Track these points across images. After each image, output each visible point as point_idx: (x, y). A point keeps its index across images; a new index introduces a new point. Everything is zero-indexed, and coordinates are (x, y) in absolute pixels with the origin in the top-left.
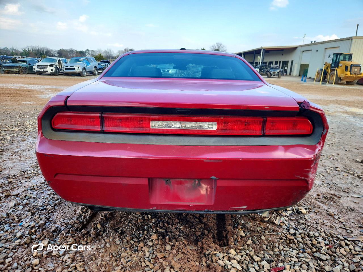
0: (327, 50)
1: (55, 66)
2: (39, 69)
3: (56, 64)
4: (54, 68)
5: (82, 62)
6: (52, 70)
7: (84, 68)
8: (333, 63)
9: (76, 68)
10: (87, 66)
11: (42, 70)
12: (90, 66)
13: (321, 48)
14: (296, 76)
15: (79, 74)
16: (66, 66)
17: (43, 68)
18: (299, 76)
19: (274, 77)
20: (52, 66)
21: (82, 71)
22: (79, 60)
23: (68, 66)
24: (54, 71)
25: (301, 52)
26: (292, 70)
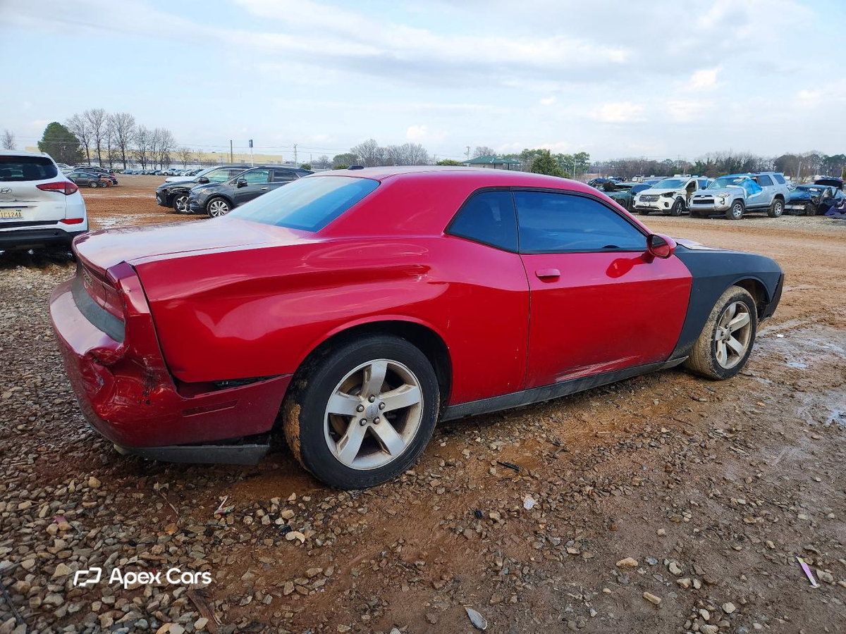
1: (675, 196)
2: (642, 204)
3: (682, 192)
4: (671, 201)
5: (739, 185)
6: (666, 204)
7: (741, 199)
9: (717, 200)
10: (749, 195)
11: (647, 204)
12: (759, 194)
15: (723, 214)
16: (696, 196)
17: (649, 201)
20: (669, 195)
21: (730, 206)
22: (734, 181)
23: (699, 196)
24: (670, 207)
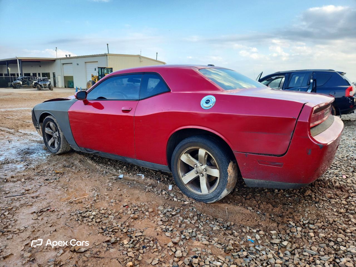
0: (87, 64)
8: (100, 75)
13: (81, 62)
14: (62, 88)
18: (65, 87)
19: (46, 89)
25: (62, 65)
26: (56, 82)
